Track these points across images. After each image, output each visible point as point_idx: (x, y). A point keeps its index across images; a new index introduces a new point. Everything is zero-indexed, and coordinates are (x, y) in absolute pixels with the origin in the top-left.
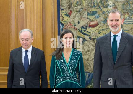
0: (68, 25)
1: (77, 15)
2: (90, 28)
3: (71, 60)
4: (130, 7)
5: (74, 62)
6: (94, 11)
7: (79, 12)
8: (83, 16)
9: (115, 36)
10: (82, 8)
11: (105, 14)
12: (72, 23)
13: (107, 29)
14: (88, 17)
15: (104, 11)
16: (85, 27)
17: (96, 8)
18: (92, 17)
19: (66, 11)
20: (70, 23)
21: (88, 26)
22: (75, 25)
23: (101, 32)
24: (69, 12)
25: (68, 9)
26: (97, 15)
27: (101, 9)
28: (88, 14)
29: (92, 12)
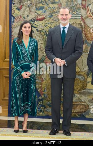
0: (18, 18)
1: (27, 9)
2: (38, 21)
3: (29, 46)
4: (73, 4)
5: (32, 48)
6: (41, 7)
7: (29, 6)
8: (32, 10)
9: (64, 28)
10: (31, 3)
11: (51, 9)
12: (22, 16)
13: (52, 23)
14: (36, 11)
15: (50, 7)
16: (33, 20)
17: (44, 4)
18: (39, 12)
19: (17, 5)
20: (20, 16)
21: (36, 20)
22: (25, 18)
23: (47, 26)
24: (20, 6)
25: (19, 4)
26: (44, 10)
27: (48, 5)
28: (37, 9)
29: (40, 7)
